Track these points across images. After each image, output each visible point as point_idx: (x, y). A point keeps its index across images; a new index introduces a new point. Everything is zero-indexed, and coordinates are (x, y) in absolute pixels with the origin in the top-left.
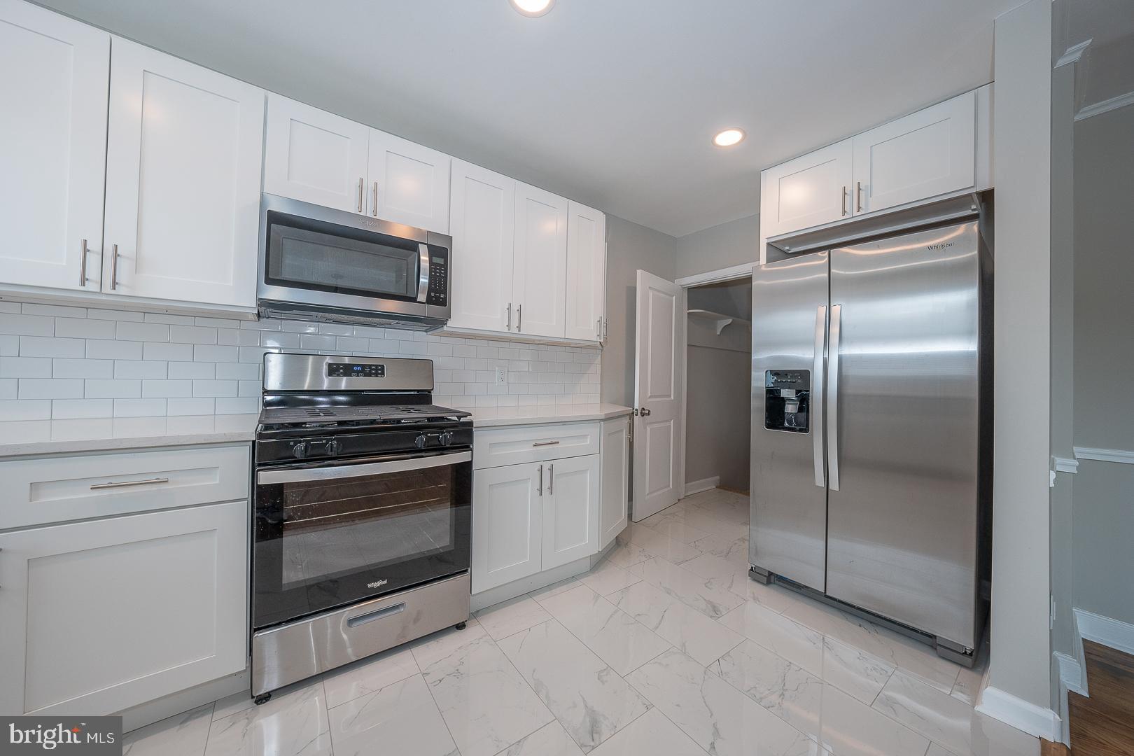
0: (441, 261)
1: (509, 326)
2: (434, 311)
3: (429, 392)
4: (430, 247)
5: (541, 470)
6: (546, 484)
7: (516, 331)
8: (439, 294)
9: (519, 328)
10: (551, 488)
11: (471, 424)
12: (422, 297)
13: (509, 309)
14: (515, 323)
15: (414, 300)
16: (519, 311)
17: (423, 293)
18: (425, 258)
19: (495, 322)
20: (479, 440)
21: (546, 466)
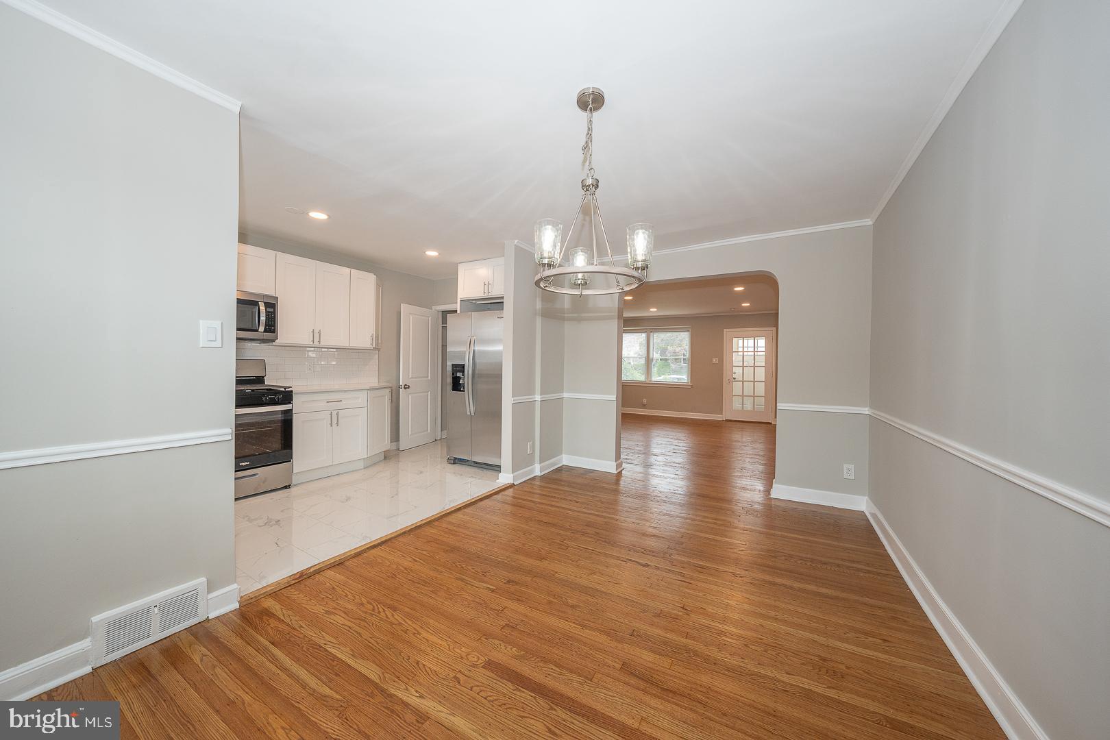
0: (272, 310)
1: (313, 341)
2: (269, 335)
3: (263, 377)
4: (265, 303)
5: (331, 414)
6: (335, 421)
7: (318, 343)
8: (271, 326)
9: (319, 342)
10: (337, 423)
11: (292, 391)
12: (262, 329)
13: (313, 332)
14: (317, 339)
15: (257, 331)
16: (319, 333)
17: (262, 326)
18: (262, 308)
19: (305, 340)
20: (296, 399)
21: (334, 413)
